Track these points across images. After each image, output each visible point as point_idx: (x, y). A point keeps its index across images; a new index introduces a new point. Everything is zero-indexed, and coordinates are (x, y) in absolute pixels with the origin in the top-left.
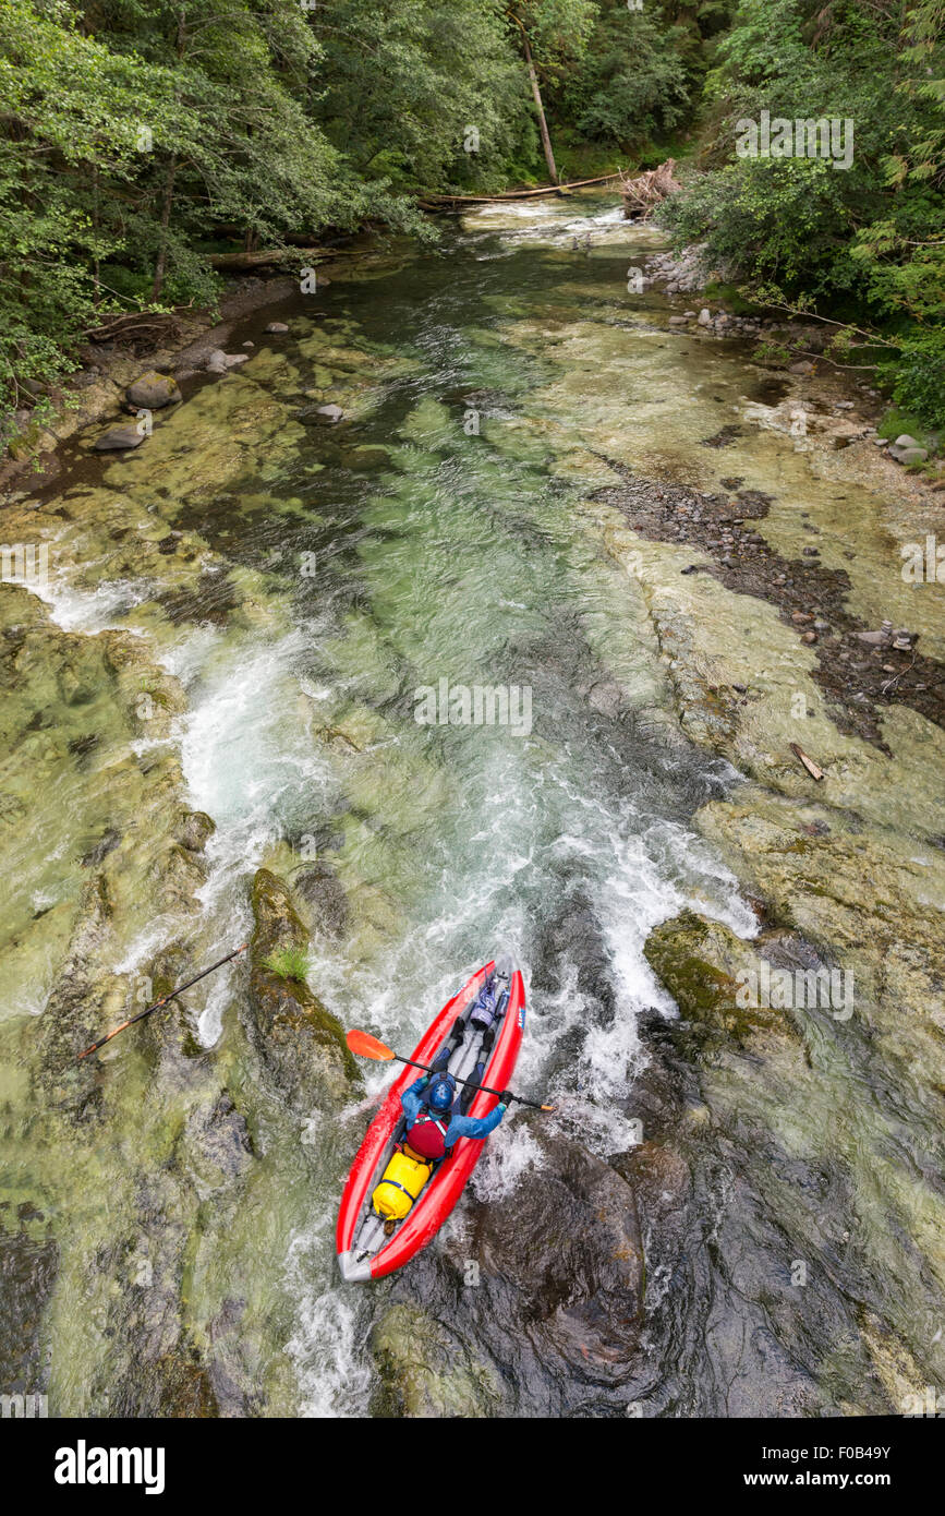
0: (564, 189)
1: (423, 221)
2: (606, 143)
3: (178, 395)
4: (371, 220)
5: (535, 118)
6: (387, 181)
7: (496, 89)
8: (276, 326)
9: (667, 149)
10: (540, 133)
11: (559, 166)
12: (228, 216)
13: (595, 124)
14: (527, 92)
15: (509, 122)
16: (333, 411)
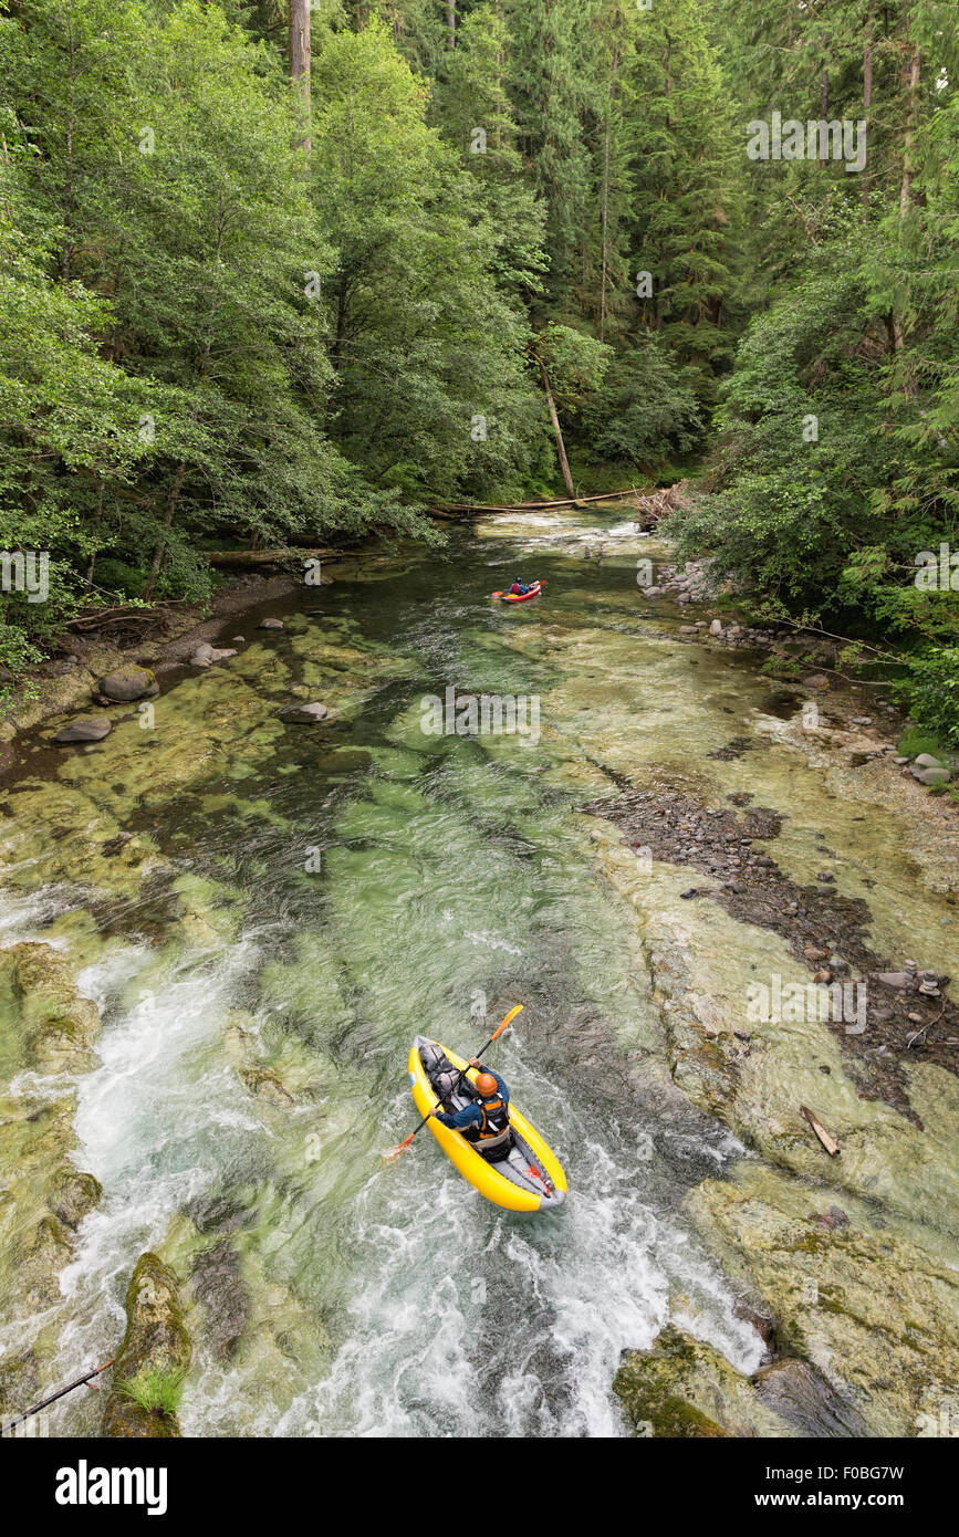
0: (579, 502)
1: (431, 527)
2: (622, 463)
3: (155, 687)
4: (378, 525)
5: (553, 439)
6: (397, 491)
7: (512, 413)
8: (269, 622)
9: (684, 469)
10: (557, 453)
11: (576, 481)
12: (231, 517)
13: (612, 445)
14: (545, 416)
15: (526, 441)
16: (316, 709)
